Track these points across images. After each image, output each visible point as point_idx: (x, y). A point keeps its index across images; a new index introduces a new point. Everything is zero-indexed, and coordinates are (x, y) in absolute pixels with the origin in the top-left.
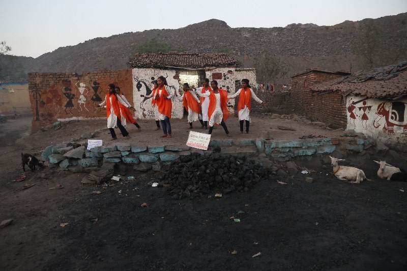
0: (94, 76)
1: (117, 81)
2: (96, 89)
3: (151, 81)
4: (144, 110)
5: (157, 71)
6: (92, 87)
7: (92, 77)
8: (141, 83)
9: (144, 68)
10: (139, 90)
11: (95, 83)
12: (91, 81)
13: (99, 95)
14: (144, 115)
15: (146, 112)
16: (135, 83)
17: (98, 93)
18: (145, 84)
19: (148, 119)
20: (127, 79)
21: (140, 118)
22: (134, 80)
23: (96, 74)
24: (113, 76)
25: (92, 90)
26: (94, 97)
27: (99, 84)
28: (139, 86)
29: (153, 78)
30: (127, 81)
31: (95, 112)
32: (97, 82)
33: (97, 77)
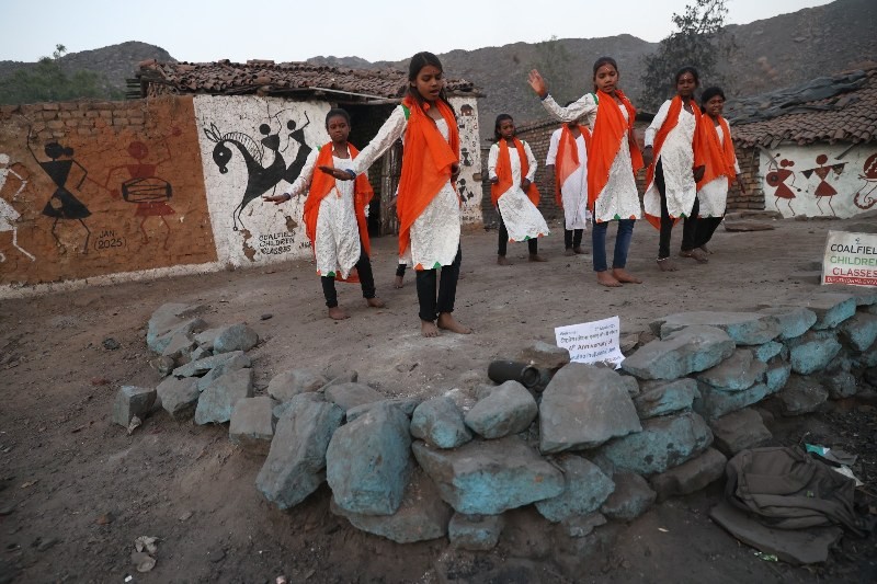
0: (46, 120)
1: (143, 140)
2: (59, 172)
3: (259, 136)
4: (248, 235)
5: (276, 105)
6: (42, 164)
7: (38, 127)
8: (227, 144)
9: (231, 94)
10: (223, 170)
11: (53, 148)
12: (35, 139)
13: (76, 194)
14: (249, 252)
15: (254, 242)
16: (207, 147)
17: (69, 186)
18: (241, 147)
19: (263, 262)
20: (177, 133)
21: (236, 262)
22: (201, 134)
23: (53, 115)
24: (125, 121)
25: (45, 177)
26: (57, 204)
27: (69, 151)
28: (222, 157)
29: (265, 129)
30: (179, 139)
31: (65, 261)
32: (64, 143)
33: (59, 124)
